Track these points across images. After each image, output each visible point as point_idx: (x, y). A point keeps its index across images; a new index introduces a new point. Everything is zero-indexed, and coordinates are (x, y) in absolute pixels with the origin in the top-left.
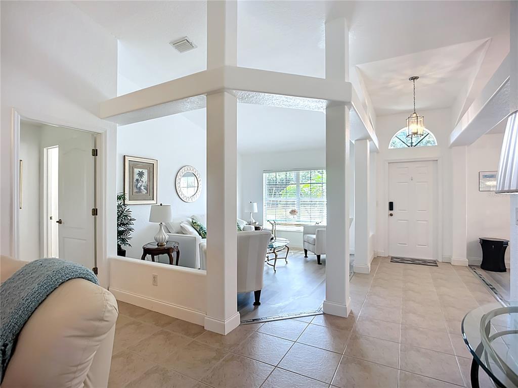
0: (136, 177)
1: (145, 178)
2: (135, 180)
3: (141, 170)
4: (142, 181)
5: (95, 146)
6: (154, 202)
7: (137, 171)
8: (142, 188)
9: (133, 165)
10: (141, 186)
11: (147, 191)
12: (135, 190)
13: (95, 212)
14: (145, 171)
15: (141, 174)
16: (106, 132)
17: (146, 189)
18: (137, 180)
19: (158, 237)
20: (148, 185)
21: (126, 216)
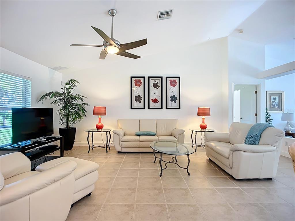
0: (272, 100)
1: (277, 101)
2: (272, 102)
3: (275, 97)
4: (276, 102)
5: (256, 90)
6: (282, 112)
7: (273, 97)
8: (276, 105)
9: (271, 95)
10: (275, 104)
11: (278, 107)
12: (272, 106)
13: (256, 115)
14: (277, 98)
15: (275, 99)
16: (261, 84)
17: (278, 105)
18: (273, 102)
19: (286, 128)
20: (278, 104)
21: (268, 118)
